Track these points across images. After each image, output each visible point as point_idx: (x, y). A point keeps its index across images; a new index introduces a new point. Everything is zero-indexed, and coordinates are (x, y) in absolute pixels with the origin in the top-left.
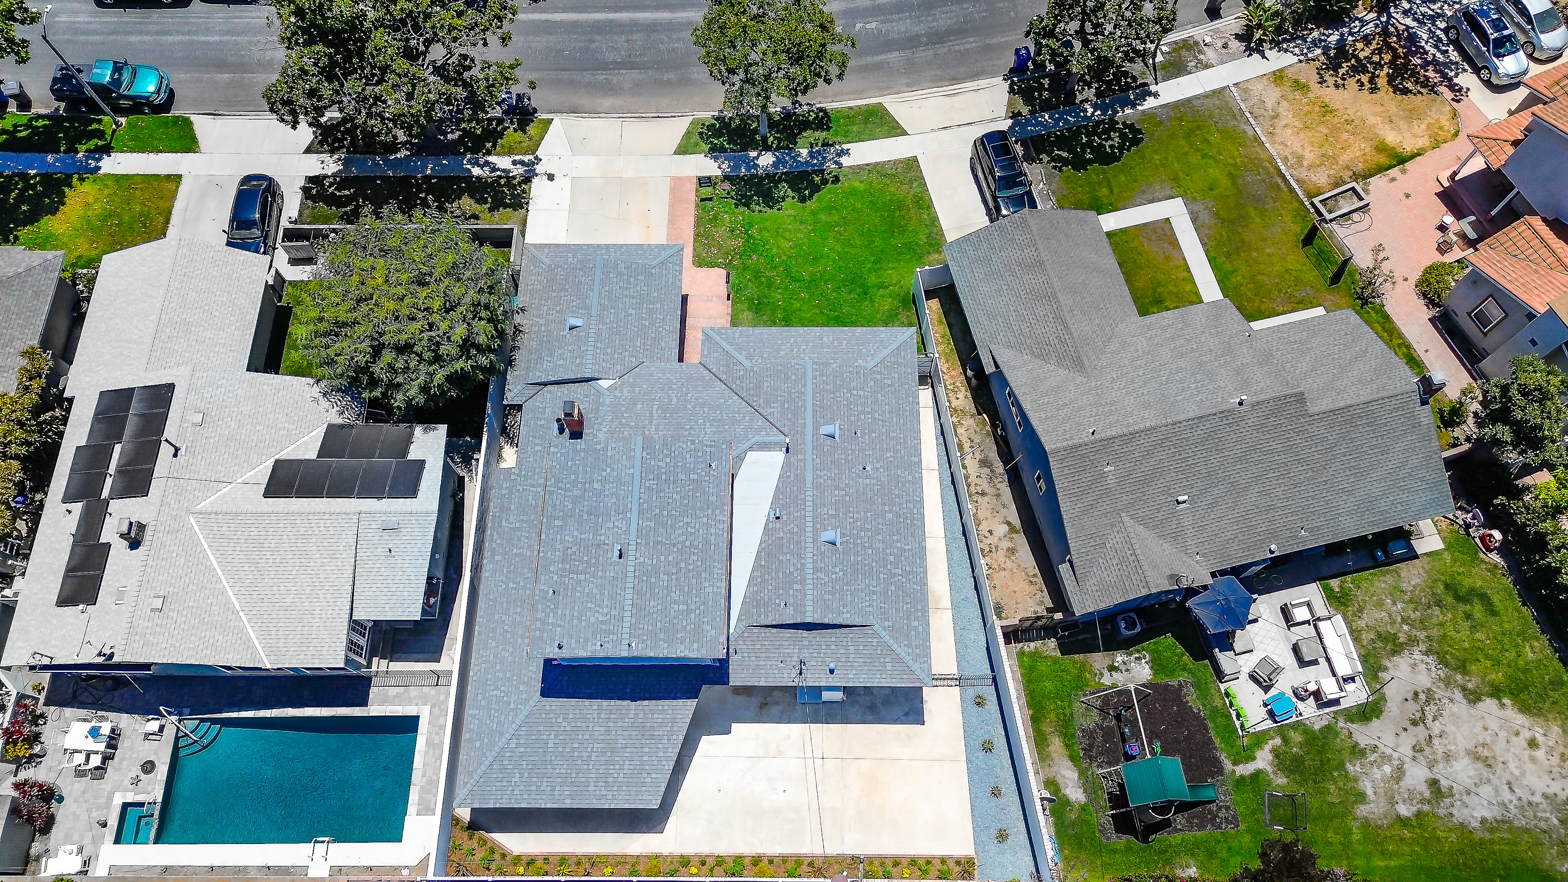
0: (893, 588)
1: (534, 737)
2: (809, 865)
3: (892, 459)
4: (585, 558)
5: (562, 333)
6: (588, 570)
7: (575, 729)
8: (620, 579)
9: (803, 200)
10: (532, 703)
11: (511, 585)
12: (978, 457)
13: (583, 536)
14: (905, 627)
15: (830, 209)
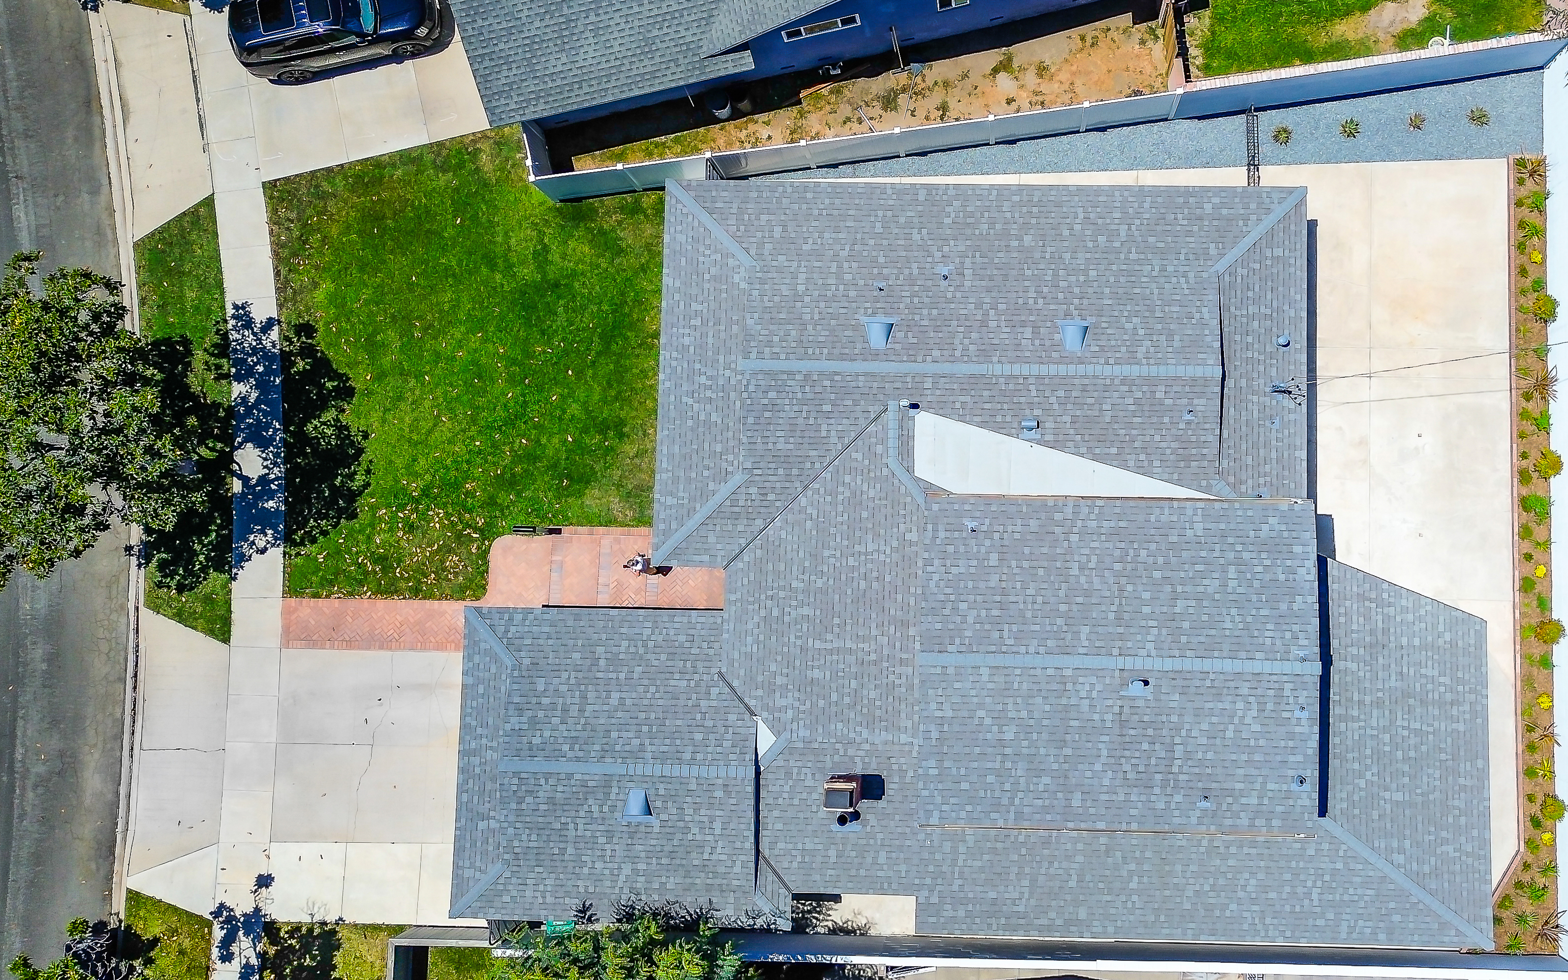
0: (1151, 240)
1: (1389, 825)
2: (1528, 400)
3: (924, 231)
4: (1145, 746)
5: (657, 829)
6: (1168, 740)
7: (1375, 757)
8: (1186, 683)
9: (346, 392)
10: (1338, 832)
11: (1133, 885)
12: (877, 111)
13: (1105, 753)
14: (1215, 223)
15: (373, 347)
